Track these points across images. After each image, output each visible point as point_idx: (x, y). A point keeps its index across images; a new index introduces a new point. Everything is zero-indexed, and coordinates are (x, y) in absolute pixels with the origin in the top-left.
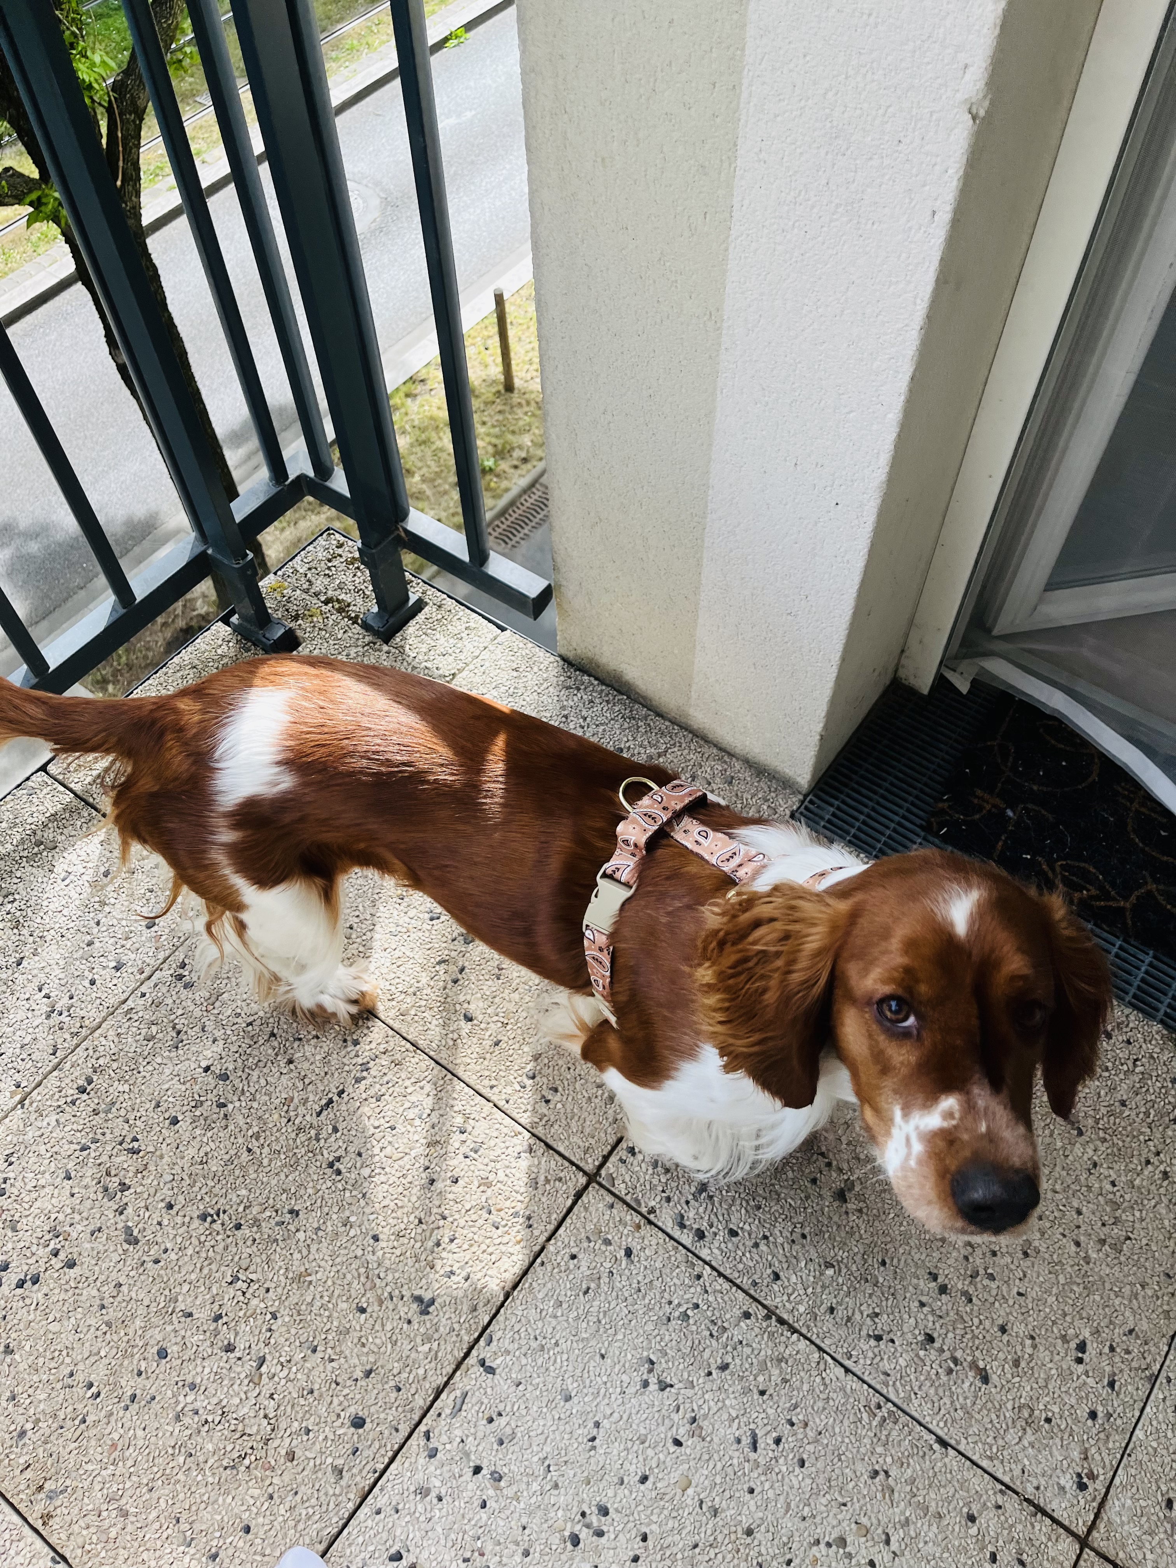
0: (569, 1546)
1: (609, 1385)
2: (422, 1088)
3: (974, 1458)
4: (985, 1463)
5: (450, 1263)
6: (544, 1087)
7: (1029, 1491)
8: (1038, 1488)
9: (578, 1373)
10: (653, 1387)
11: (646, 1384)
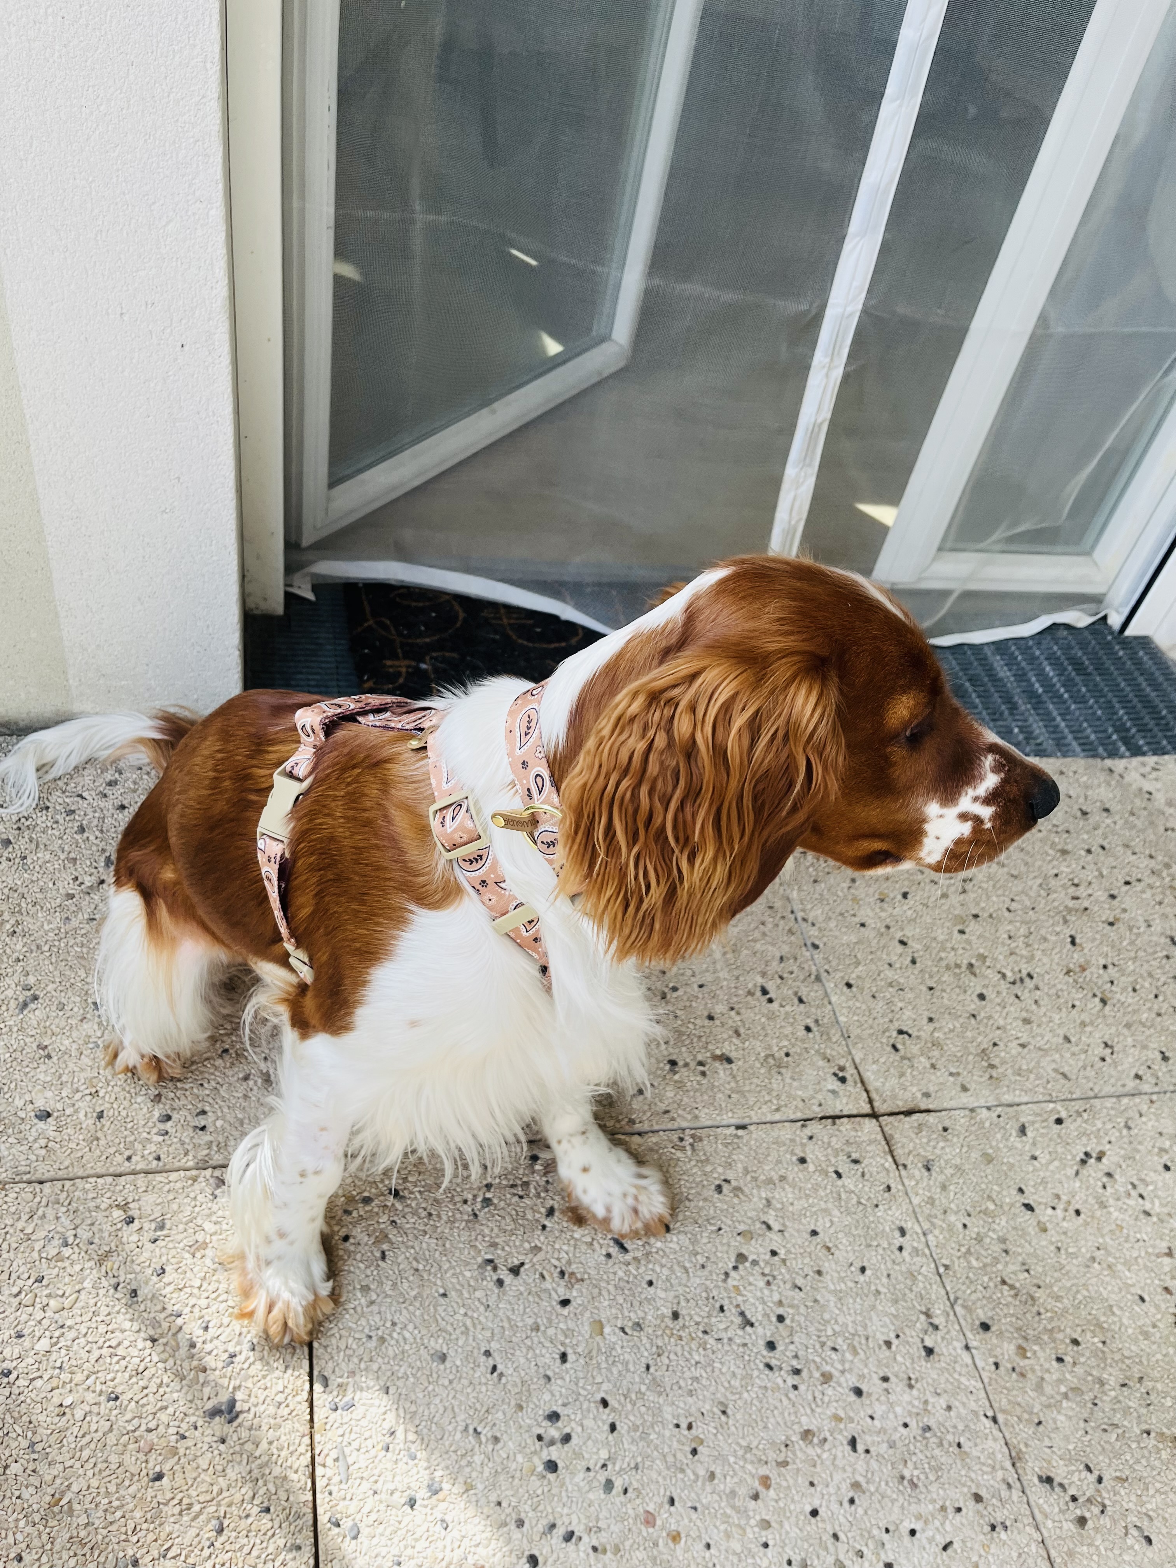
0: (551, 1476)
1: (470, 1313)
2: (44, 1216)
3: (768, 1119)
4: (777, 1117)
5: (222, 1348)
6: (189, 1118)
7: (818, 1112)
8: (820, 1105)
9: (434, 1328)
10: (508, 1278)
11: (500, 1283)
